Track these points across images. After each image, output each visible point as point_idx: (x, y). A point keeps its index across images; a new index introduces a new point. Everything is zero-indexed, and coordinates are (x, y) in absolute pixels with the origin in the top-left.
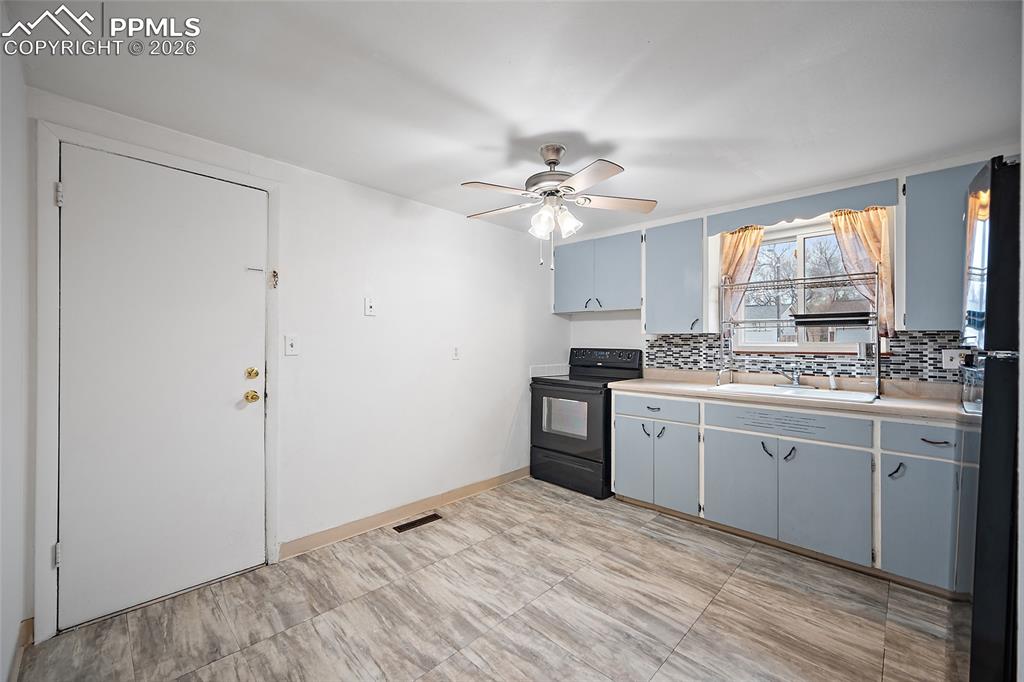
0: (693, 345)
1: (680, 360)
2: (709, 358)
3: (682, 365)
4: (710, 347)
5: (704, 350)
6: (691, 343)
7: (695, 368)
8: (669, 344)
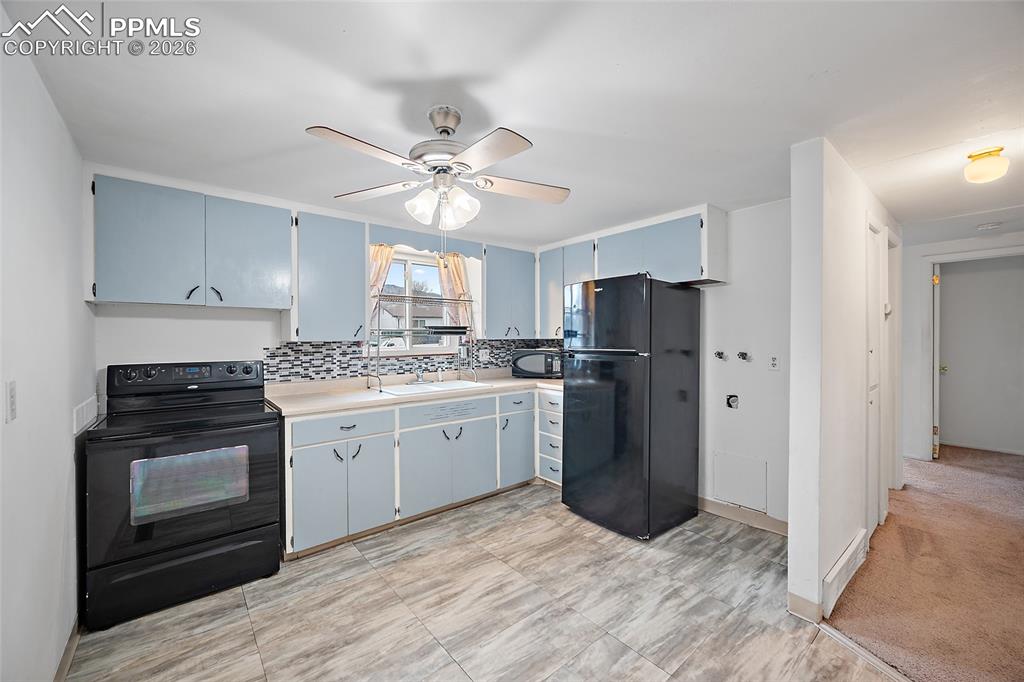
0: (325, 352)
1: (311, 369)
2: (343, 366)
3: (313, 375)
4: (344, 354)
5: (338, 357)
6: (323, 350)
7: (328, 377)
8: (297, 352)
